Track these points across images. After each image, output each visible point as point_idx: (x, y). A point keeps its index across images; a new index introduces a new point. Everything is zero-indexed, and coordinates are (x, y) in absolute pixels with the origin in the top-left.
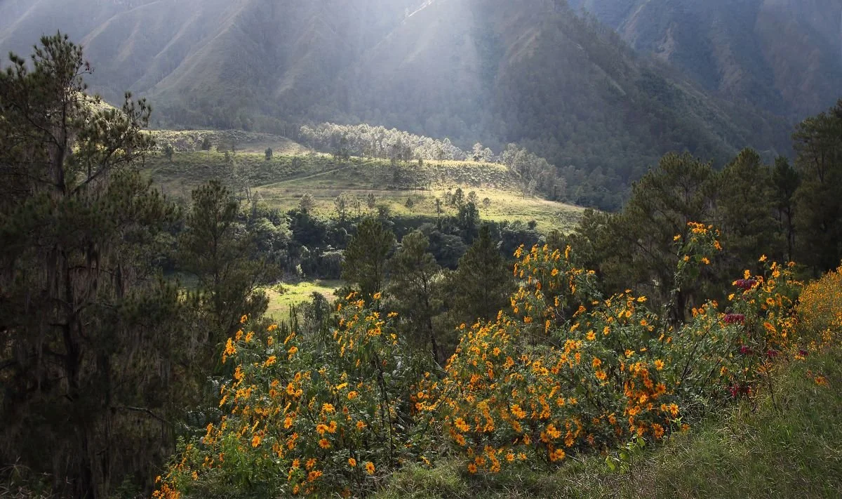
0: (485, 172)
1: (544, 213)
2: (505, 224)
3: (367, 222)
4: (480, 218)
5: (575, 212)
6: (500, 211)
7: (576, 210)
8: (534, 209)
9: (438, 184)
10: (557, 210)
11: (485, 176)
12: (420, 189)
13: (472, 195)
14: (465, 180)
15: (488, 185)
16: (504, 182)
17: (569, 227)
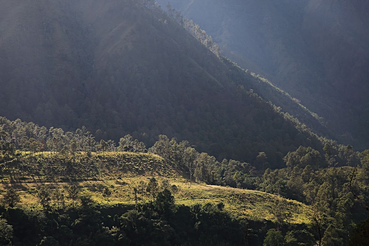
0: (145, 161)
1: (220, 196)
2: (197, 207)
3: (73, 212)
4: (175, 203)
5: (244, 194)
6: (183, 196)
7: (244, 192)
8: (210, 193)
9: (106, 174)
10: (230, 193)
11: (146, 165)
12: (92, 180)
13: (165, 183)
14: (130, 170)
15: (152, 173)
16: (165, 170)
17: (244, 207)
